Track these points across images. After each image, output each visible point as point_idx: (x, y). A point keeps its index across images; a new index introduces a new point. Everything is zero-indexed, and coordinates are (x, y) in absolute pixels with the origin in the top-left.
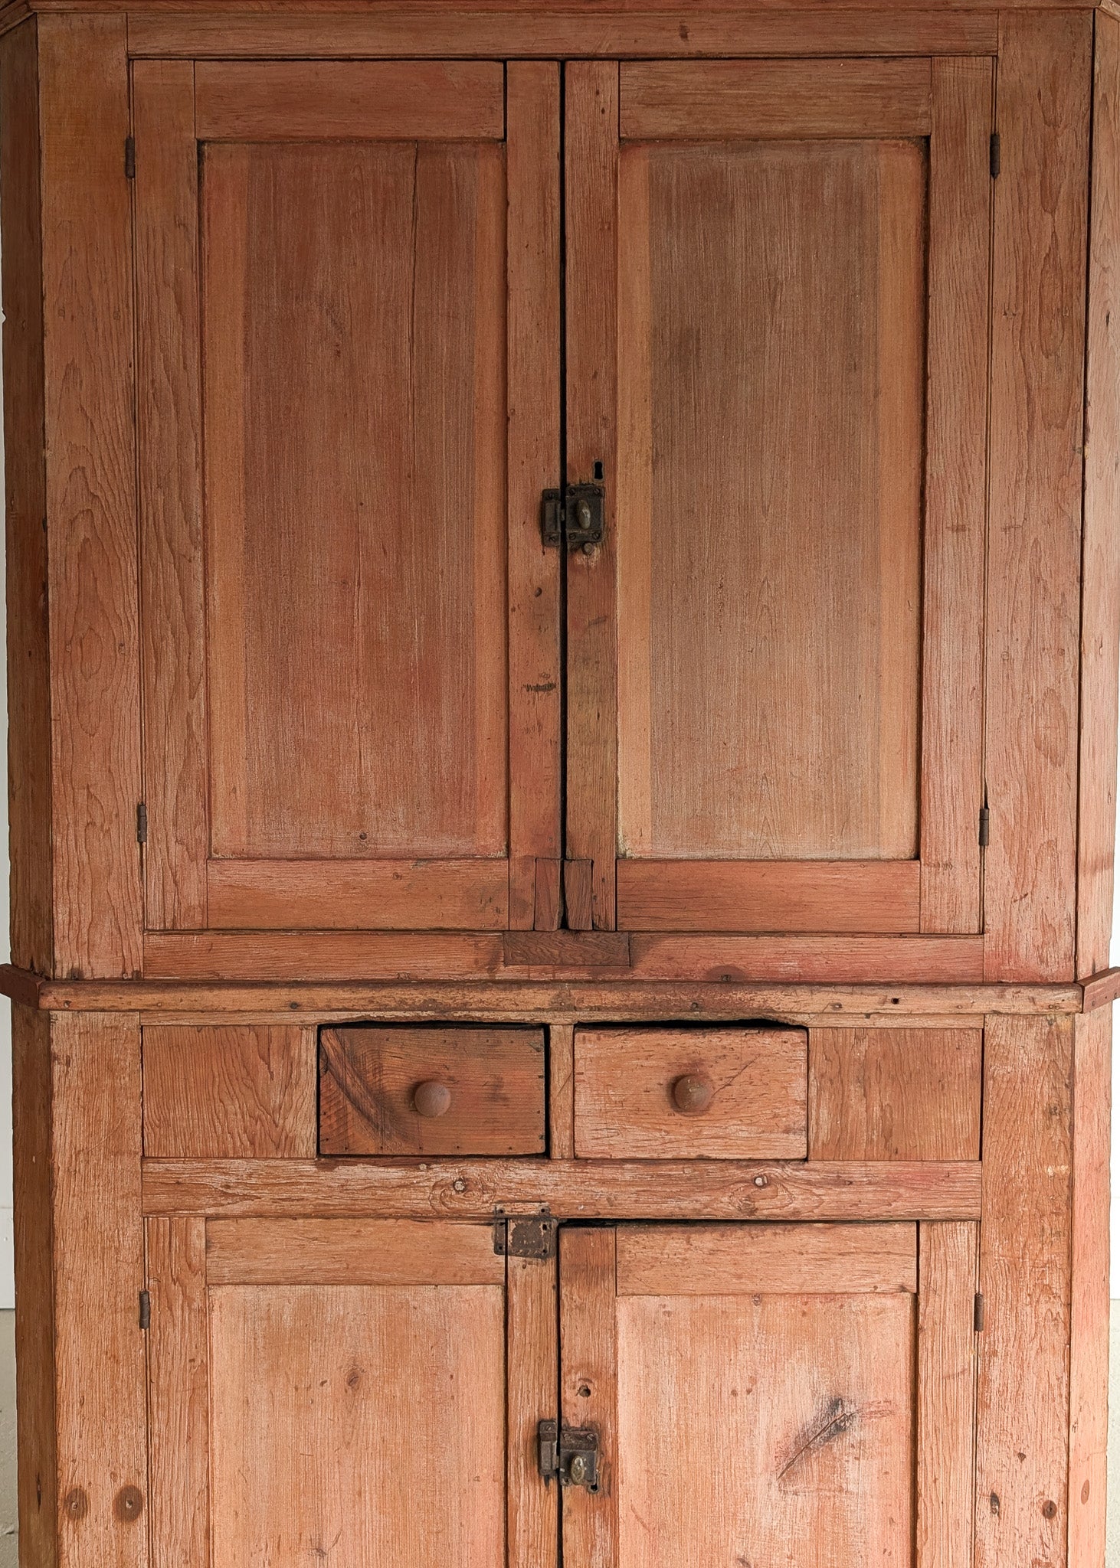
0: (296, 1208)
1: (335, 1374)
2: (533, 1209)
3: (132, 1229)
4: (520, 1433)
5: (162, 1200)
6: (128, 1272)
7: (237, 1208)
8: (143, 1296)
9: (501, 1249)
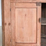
0: (22, 2)
1: (24, 15)
2: (39, 2)
3: (10, 4)
4: (38, 19)
5: (12, 1)
6: (9, 7)
7: (17, 2)
8: (10, 9)
9: (37, 5)
